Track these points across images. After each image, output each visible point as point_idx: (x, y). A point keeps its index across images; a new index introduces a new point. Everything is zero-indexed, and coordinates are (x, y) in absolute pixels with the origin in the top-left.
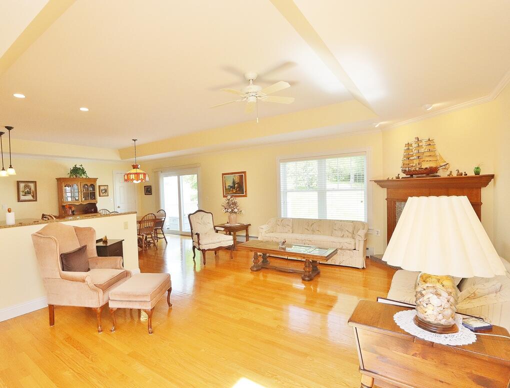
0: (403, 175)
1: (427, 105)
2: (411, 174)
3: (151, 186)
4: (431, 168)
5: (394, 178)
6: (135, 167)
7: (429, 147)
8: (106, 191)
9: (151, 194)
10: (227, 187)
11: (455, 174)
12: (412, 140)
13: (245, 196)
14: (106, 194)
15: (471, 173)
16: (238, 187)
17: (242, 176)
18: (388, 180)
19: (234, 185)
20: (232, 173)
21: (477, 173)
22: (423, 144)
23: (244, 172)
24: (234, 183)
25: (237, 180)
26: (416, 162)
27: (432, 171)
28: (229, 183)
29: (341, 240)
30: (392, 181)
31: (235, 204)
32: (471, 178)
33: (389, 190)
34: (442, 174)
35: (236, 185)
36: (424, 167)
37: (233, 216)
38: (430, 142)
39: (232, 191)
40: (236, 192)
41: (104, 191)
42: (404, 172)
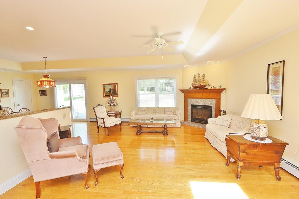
0: (192, 88)
1: (207, 61)
2: (195, 87)
3: (45, 90)
4: (204, 85)
5: (189, 89)
6: (45, 76)
7: (203, 77)
8: (7, 93)
9: (46, 96)
10: (106, 92)
11: (213, 88)
12: (196, 74)
13: (118, 97)
14: (7, 96)
15: (219, 88)
16: (113, 92)
17: (115, 86)
18: (186, 90)
19: (111, 90)
20: (110, 84)
21: (220, 88)
22: (201, 76)
23: (117, 84)
24: (110, 89)
25: (112, 88)
26: (198, 82)
27: (204, 86)
28: (108, 89)
29: (169, 116)
30: (188, 90)
31: (114, 100)
32: (219, 89)
33: (185, 94)
34: (208, 87)
35: (112, 91)
36: (202, 85)
37: (113, 107)
38: (204, 75)
39: (109, 94)
40: (112, 94)
41: (5, 93)
42: (193, 86)
